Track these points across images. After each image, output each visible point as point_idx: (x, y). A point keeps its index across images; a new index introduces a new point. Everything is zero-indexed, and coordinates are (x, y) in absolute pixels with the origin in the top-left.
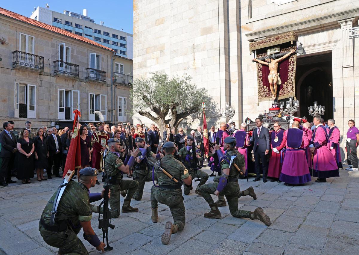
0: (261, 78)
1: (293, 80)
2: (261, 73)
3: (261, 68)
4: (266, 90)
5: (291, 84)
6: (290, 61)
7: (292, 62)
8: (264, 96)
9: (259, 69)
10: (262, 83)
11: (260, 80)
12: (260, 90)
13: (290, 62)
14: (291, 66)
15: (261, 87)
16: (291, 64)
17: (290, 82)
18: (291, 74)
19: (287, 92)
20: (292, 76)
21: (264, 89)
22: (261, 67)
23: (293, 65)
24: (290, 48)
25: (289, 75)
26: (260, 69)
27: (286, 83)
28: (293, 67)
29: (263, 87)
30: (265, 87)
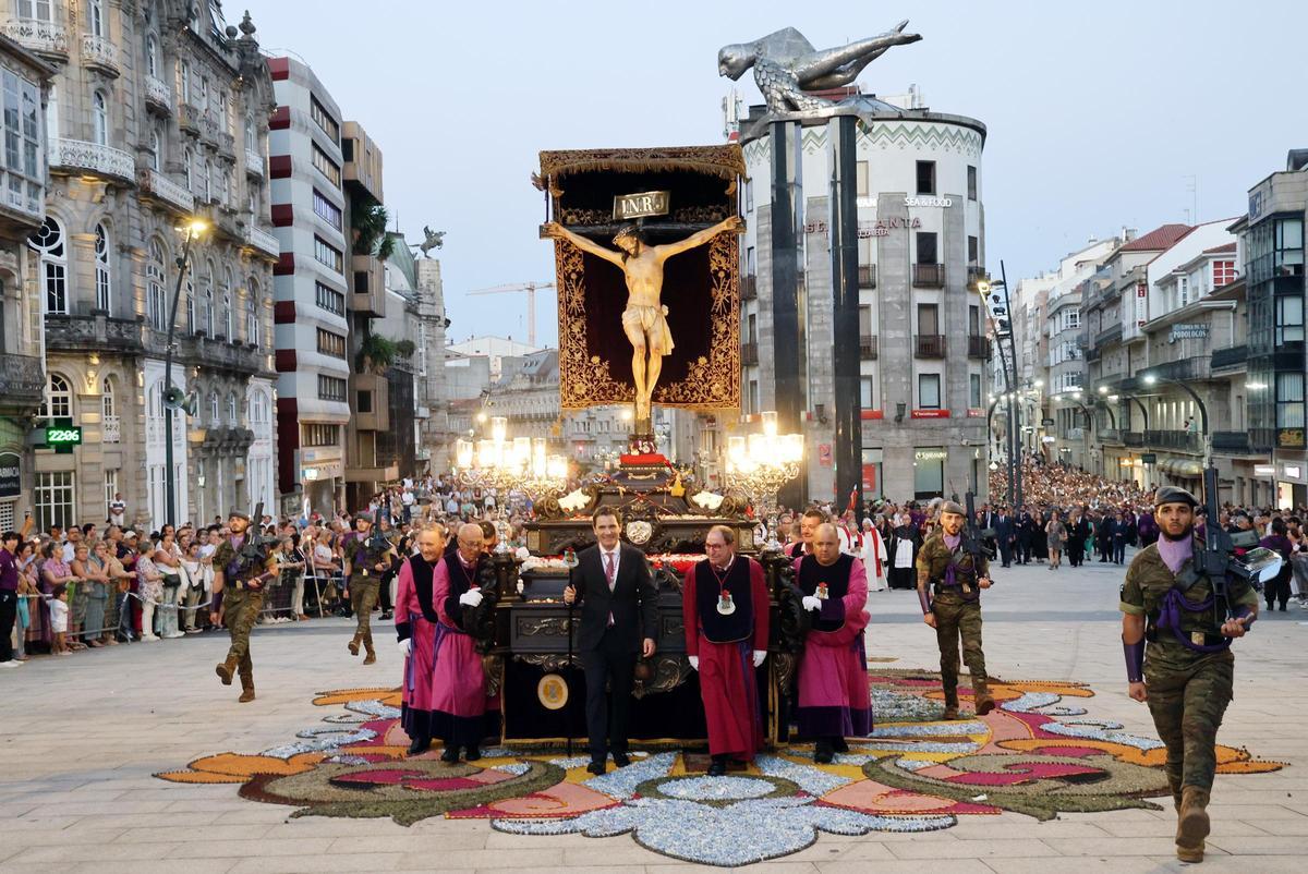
0: (582, 321)
1: (732, 353)
2: (578, 296)
3: (579, 274)
4: (598, 373)
5: (725, 370)
6: (714, 267)
7: (721, 274)
8: (587, 398)
9: (568, 278)
10: (584, 343)
11: (576, 329)
12: (574, 369)
13: (716, 272)
14: (720, 292)
15: (578, 356)
16: (719, 284)
17: (720, 357)
18: (723, 328)
19: (710, 399)
20: (727, 332)
21: (590, 367)
22: (580, 268)
23: (729, 288)
24: (712, 211)
25: (716, 330)
26: (574, 276)
27: (702, 360)
28: (729, 298)
29: (587, 358)
30: (596, 360)
